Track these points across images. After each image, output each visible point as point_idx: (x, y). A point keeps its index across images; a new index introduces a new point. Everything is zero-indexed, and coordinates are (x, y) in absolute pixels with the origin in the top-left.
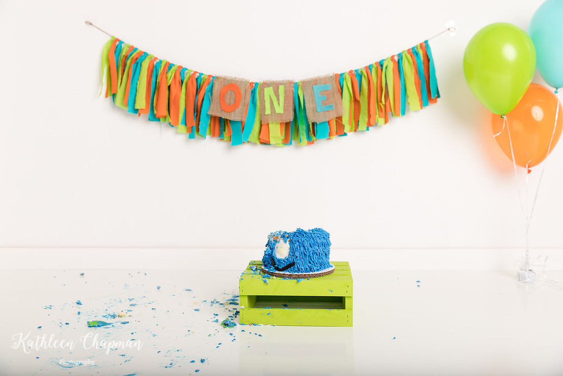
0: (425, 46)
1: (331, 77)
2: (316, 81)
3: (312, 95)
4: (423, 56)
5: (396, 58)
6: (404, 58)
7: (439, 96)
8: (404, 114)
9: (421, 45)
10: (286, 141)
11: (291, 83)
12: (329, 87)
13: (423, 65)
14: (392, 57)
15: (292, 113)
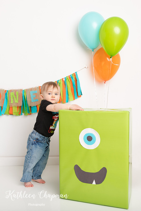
0: (75, 75)
1: (38, 88)
2: (31, 89)
3: (30, 95)
4: (75, 79)
5: (64, 79)
6: (67, 79)
7: (82, 94)
8: (68, 102)
9: (74, 74)
10: (20, 114)
11: (21, 90)
12: (36, 92)
13: (75, 82)
14: (62, 79)
15: (22, 103)
